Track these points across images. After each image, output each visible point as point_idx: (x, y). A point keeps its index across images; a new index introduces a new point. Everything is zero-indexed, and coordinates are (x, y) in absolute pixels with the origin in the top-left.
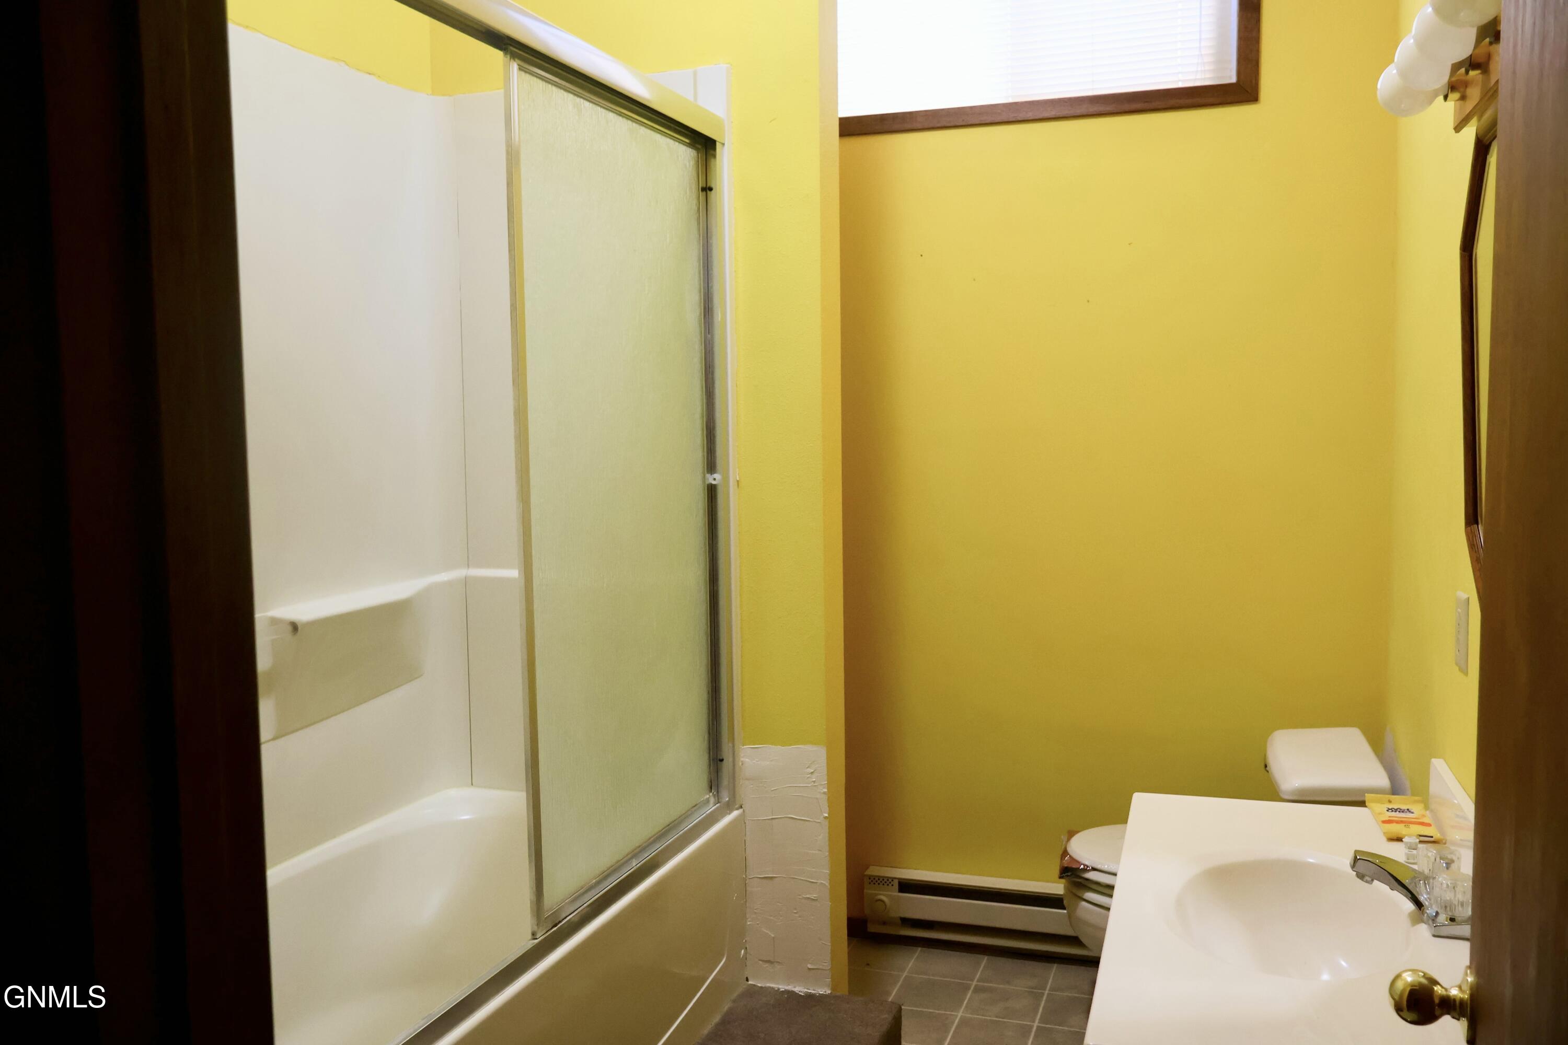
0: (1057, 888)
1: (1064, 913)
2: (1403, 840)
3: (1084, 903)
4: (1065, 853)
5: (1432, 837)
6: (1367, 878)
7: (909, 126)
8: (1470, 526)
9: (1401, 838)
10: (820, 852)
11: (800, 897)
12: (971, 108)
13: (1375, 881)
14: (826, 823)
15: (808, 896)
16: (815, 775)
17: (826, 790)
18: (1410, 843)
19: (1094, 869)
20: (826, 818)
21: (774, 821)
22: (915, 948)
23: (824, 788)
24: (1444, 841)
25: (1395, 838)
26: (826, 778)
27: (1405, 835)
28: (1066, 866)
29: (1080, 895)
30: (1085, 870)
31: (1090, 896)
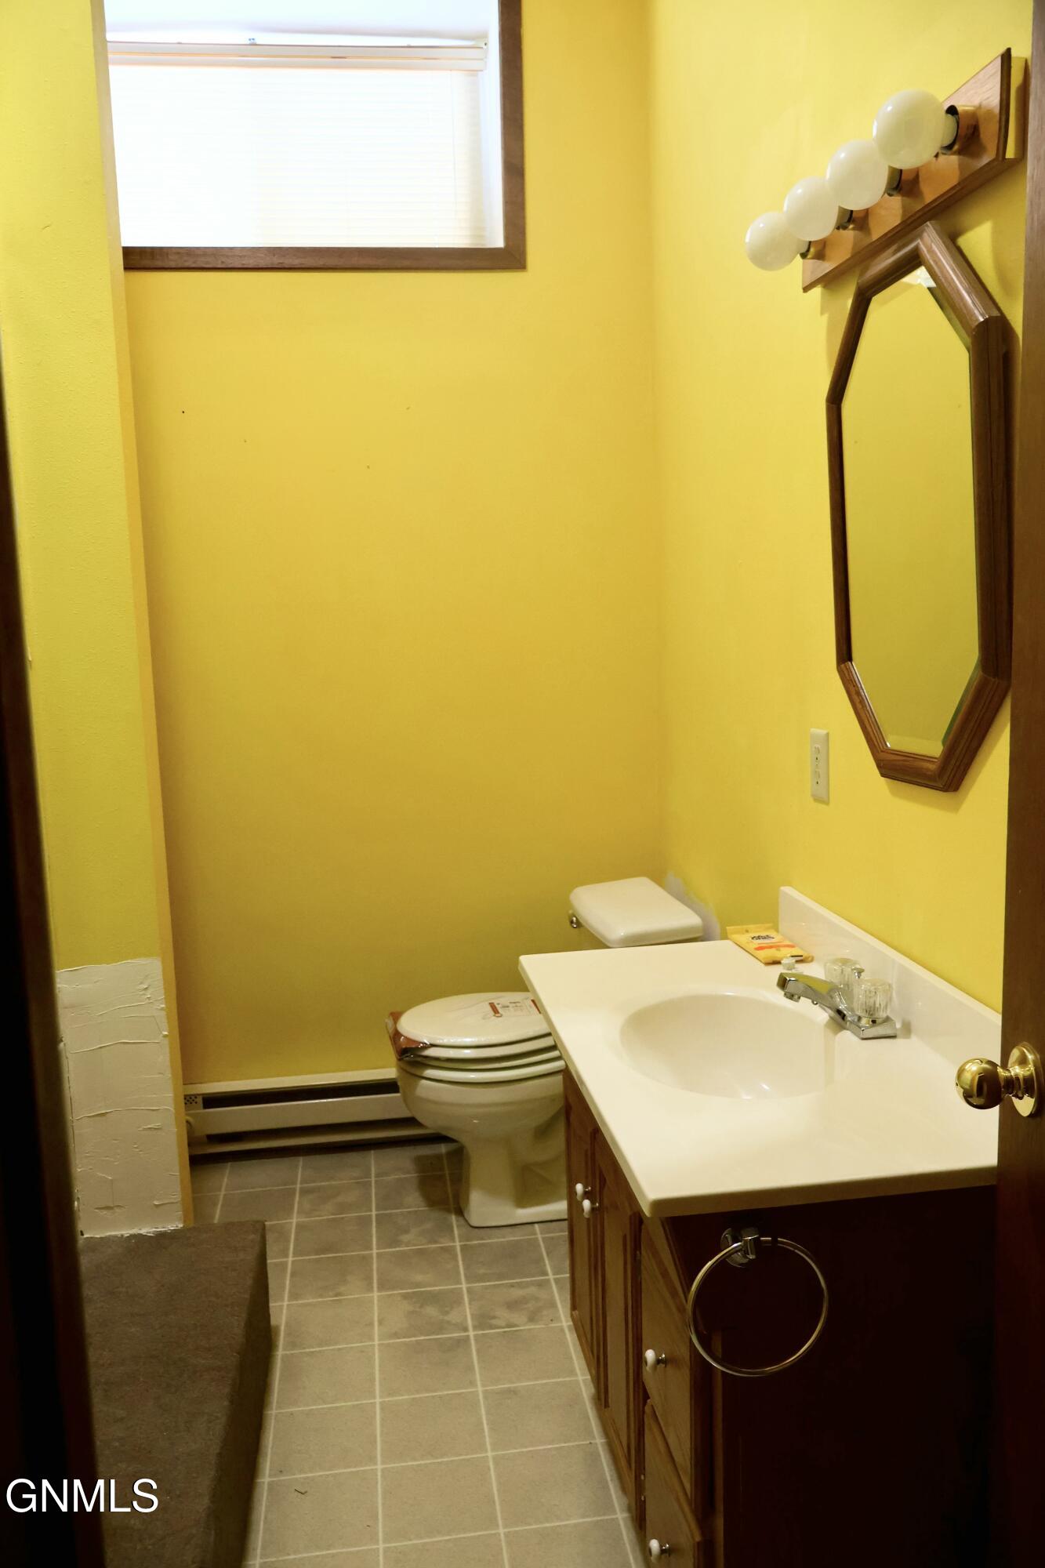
0: (390, 1072)
1: (398, 1097)
2: (782, 962)
3: (424, 1082)
4: (396, 1035)
5: (802, 956)
6: (796, 997)
7: (159, 264)
8: (844, 663)
9: (778, 959)
10: (161, 1076)
11: (141, 1129)
12: (231, 249)
13: (802, 998)
14: (166, 1042)
15: (149, 1126)
16: (149, 991)
17: (163, 1006)
18: (789, 964)
19: (433, 1045)
20: (165, 1036)
21: (103, 1050)
22: (226, 1164)
23: (162, 1004)
24: (810, 959)
25: (771, 962)
26: (163, 991)
27: (782, 959)
28: (404, 1047)
29: (418, 1073)
30: (426, 1047)
31: (430, 1073)
